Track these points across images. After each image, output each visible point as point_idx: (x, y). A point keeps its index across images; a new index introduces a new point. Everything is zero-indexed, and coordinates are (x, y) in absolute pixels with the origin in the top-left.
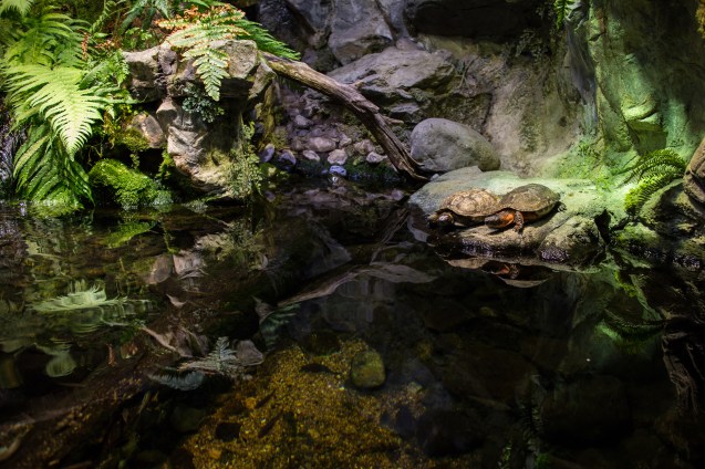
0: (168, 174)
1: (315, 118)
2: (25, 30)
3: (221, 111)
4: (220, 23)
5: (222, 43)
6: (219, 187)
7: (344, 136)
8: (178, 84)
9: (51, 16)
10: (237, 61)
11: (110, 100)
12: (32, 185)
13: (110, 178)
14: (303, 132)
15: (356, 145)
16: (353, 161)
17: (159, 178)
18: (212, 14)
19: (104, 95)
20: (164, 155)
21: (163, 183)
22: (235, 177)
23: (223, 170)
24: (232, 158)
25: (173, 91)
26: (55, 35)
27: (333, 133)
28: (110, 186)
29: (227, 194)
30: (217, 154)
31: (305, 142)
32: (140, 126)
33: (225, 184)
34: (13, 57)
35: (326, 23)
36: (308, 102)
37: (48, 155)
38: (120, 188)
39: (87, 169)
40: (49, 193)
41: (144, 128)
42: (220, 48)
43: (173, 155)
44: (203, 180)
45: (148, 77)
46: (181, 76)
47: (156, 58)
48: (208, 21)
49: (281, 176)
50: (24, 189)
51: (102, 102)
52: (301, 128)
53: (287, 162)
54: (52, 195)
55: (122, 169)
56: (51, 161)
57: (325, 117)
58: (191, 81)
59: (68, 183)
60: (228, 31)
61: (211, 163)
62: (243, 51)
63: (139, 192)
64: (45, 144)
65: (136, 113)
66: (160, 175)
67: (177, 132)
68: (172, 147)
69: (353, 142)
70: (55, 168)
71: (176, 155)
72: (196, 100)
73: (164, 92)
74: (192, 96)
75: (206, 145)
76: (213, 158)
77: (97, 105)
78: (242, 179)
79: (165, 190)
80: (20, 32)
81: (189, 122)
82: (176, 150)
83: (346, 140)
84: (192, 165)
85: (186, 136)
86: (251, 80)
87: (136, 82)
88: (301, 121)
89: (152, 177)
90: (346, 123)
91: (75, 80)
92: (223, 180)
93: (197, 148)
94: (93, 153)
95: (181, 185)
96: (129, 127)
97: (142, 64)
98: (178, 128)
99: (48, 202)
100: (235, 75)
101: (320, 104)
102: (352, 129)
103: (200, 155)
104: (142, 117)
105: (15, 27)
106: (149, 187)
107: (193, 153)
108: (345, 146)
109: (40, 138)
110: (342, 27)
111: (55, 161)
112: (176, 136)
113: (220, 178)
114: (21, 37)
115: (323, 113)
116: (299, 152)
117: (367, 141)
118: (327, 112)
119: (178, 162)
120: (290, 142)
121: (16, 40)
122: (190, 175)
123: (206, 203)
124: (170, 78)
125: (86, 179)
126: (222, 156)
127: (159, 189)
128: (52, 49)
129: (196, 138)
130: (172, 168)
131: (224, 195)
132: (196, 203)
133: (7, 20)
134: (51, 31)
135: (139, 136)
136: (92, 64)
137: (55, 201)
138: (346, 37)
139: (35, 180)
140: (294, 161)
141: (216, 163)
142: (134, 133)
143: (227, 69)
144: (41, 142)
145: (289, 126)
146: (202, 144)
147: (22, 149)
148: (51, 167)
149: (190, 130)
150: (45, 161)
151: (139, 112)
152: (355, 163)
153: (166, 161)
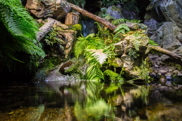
0: (123, 73)
1: (160, 66)
2: (91, 43)
3: (138, 55)
4: (139, 34)
5: (139, 38)
6: (137, 76)
7: (170, 69)
8: (127, 49)
9: (97, 40)
10: (143, 42)
11: (110, 54)
12: (90, 76)
13: (109, 74)
14: (157, 69)
15: (174, 72)
16: (173, 76)
17: (120, 75)
18: (137, 32)
19: (109, 53)
20: (122, 68)
21: (121, 76)
22: (141, 74)
23: (138, 72)
24: (141, 69)
25: (126, 51)
26: (97, 43)
27: (167, 69)
28: (109, 76)
29: (139, 78)
30: (136, 67)
31: (158, 71)
32: (116, 61)
33: (139, 75)
34: (88, 48)
35: (162, 44)
36: (158, 62)
37: (95, 68)
38: (111, 76)
39: (103, 72)
40: (94, 78)
41: (118, 62)
42: (139, 39)
43: (125, 68)
44: (133, 74)
45: (120, 48)
46: (128, 47)
47: (122, 44)
48: (135, 34)
49: (152, 79)
50: (88, 77)
51: (108, 55)
52: (157, 68)
53: (153, 75)
54: (94, 79)
55: (111, 72)
56: (95, 70)
57: (163, 65)
58: (131, 48)
59: (98, 76)
60: (141, 35)
61: (135, 70)
62: (145, 39)
63: (116, 77)
64: (94, 66)
65: (116, 58)
66: (121, 74)
67: (126, 62)
68: (125, 65)
69: (173, 71)
70: (96, 72)
71: (126, 67)
72: (132, 52)
73: (123, 52)
74: (131, 51)
75: (134, 65)
76: (135, 69)
77: (107, 55)
78: (143, 74)
79: (122, 78)
80: (90, 43)
81: (130, 59)
82: (126, 66)
83: (170, 70)
84: (130, 70)
85: (129, 63)
86: (147, 46)
87: (116, 50)
88: (156, 66)
89: (119, 75)
90: (170, 66)
91: (102, 51)
92: (138, 74)
93: (131, 66)
94: (105, 68)
95: (126, 76)
96: (114, 61)
97: (118, 45)
98: (126, 61)
99: (93, 80)
100: (143, 45)
101: (162, 62)
102: (172, 67)
103: (132, 67)
104: (117, 59)
105: (89, 42)
106: (118, 77)
107: (130, 67)
108: (170, 72)
109: (93, 65)
110: (166, 44)
111: (96, 70)
112: (126, 63)
113: (137, 74)
114: (90, 44)
115: (163, 64)
116: (157, 73)
117: (177, 70)
118: (164, 64)
119: (126, 69)
120: (154, 71)
121: (89, 45)
122: (129, 73)
123: (133, 81)
124: (125, 48)
125: (103, 74)
126: (138, 68)
127: (120, 78)
128: (97, 46)
129: (131, 63)
130: (124, 71)
131: (138, 78)
132: (131, 81)
133: (88, 41)
134: (96, 43)
135: (116, 64)
136: (106, 47)
137: (95, 80)
138: (167, 47)
139: (91, 75)
140: (156, 75)
141: (136, 70)
142: (115, 63)
143: (141, 44)
144: (93, 66)
145: (153, 67)
146: (133, 64)
147: (89, 68)
148: (95, 72)
149: (130, 61)
150: (94, 70)
151: (117, 58)
152: (174, 76)
153: (123, 69)
